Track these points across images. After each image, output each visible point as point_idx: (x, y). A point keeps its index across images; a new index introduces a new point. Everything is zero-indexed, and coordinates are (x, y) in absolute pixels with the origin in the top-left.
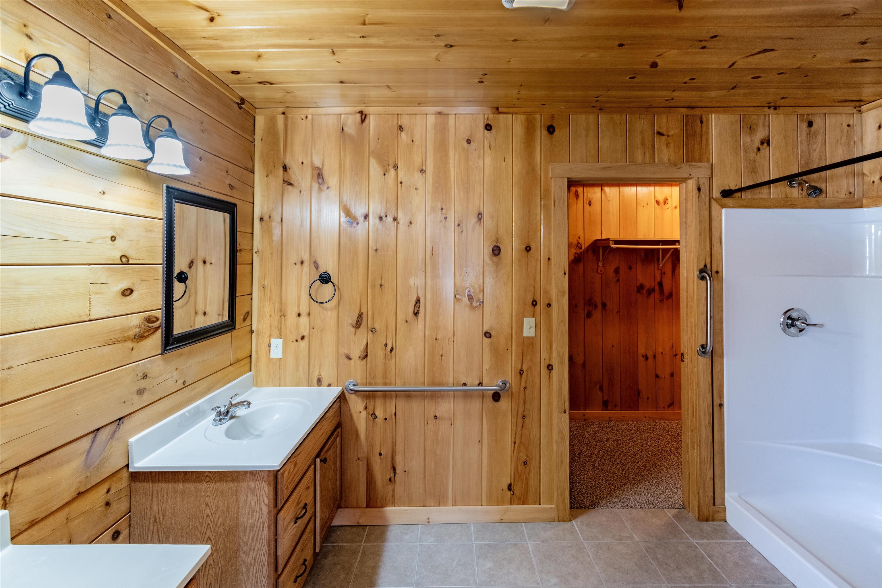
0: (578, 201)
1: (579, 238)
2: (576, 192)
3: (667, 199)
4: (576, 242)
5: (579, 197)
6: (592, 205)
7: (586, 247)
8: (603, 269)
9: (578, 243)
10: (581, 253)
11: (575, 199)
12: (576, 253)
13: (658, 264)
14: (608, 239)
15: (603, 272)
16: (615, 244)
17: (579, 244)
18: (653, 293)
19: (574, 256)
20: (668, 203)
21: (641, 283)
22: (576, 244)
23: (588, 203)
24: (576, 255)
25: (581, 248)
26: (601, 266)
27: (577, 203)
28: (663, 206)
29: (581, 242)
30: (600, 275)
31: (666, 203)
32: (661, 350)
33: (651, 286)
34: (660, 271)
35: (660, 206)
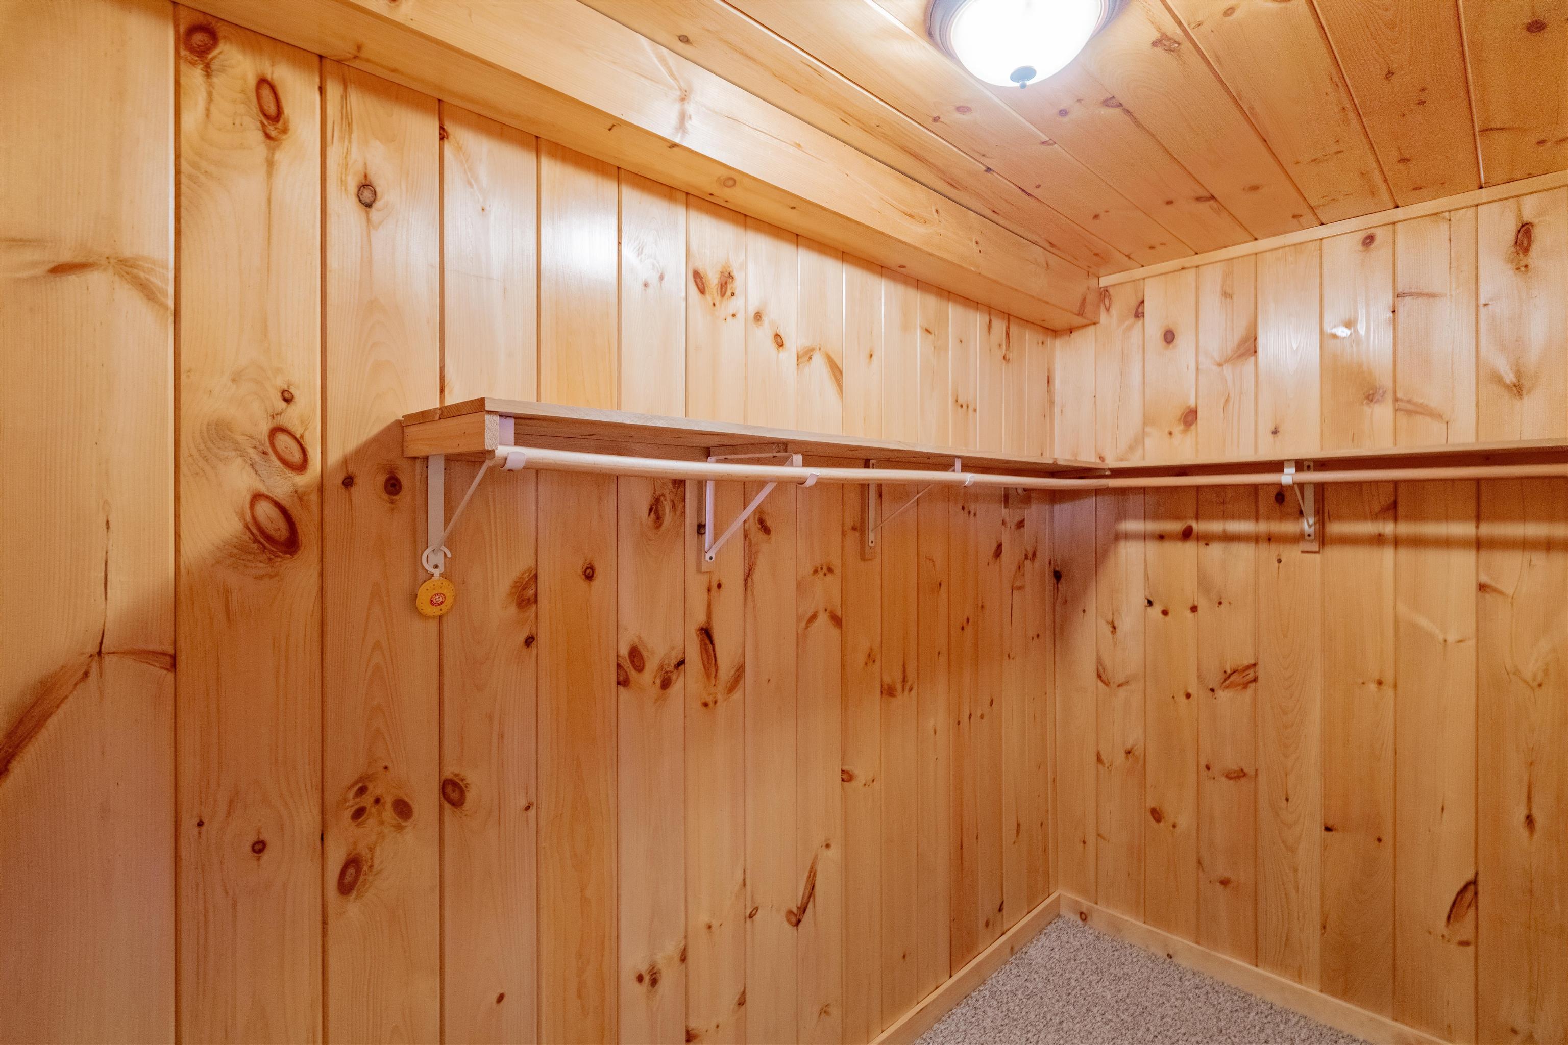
0: (278, 155)
1: (288, 398)
2: (266, 92)
3: (730, 276)
4: (265, 427)
5: (285, 131)
6: (378, 204)
7: (335, 456)
8: (448, 591)
9: (277, 430)
10: (300, 496)
11: (255, 136)
12: (257, 497)
13: (701, 550)
14: (478, 406)
15: (444, 608)
16: (518, 442)
17: (282, 440)
18: (678, 676)
19: (242, 516)
20: (733, 294)
21: (636, 640)
22: (265, 437)
23: (352, 188)
24: (265, 510)
25: (302, 467)
26: (437, 573)
27: (270, 164)
28: (718, 299)
29: (304, 422)
30: (433, 625)
31: (729, 293)
32: (704, 918)
33: (673, 648)
34: (705, 578)
35: (708, 297)
